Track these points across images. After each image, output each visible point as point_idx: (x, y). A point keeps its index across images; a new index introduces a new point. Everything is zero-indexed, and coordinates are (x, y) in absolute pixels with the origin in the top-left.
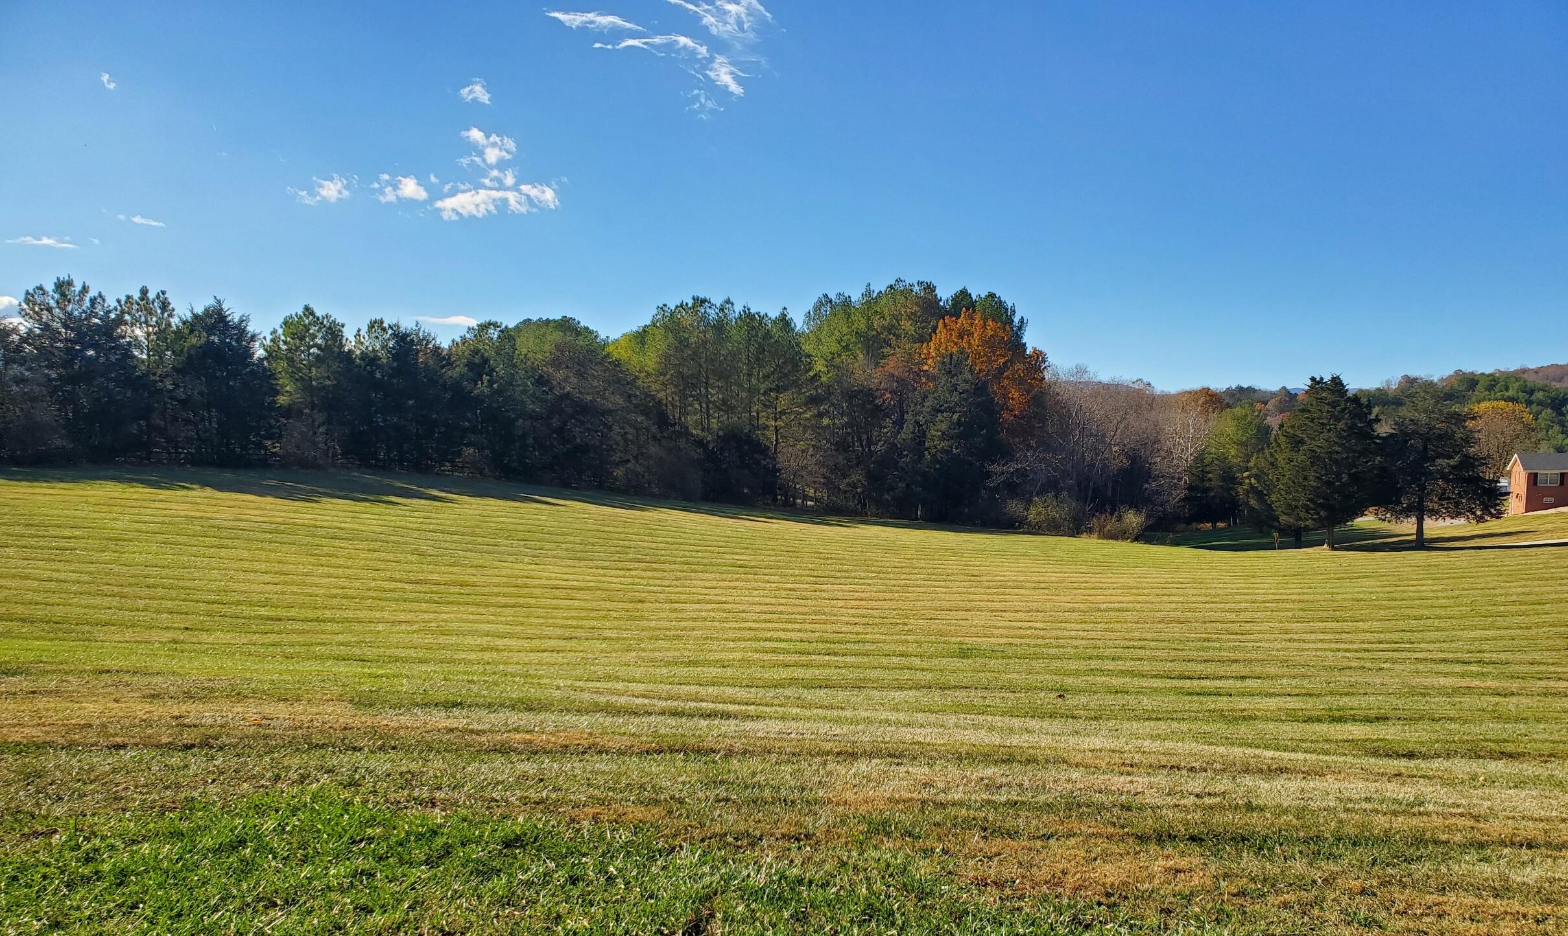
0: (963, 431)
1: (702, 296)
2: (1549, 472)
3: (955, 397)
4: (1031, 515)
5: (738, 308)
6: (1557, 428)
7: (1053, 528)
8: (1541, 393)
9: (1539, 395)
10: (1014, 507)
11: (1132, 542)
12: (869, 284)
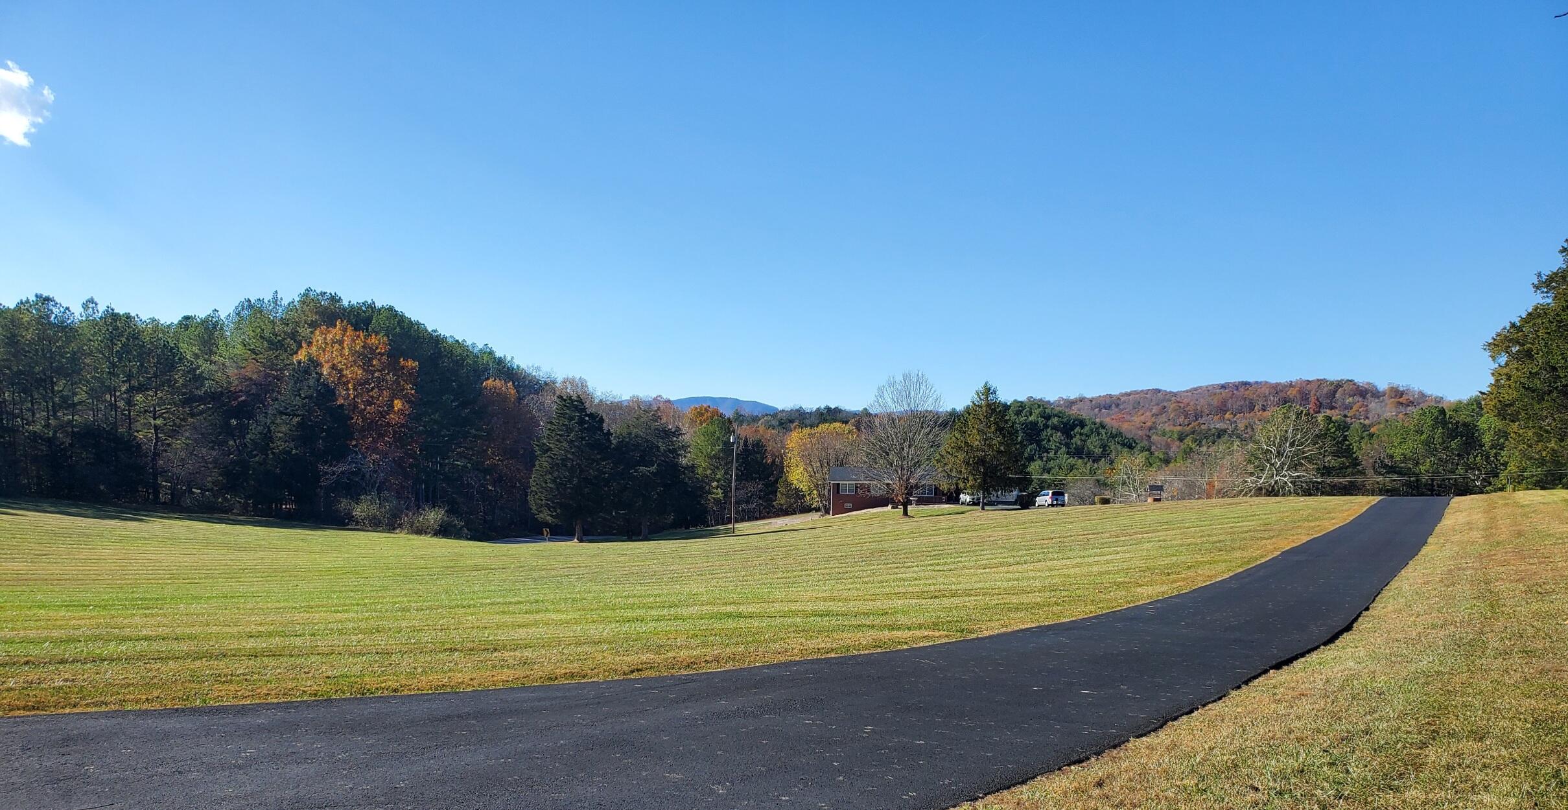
0: (305, 433)
1: (45, 294)
2: (848, 483)
3: (297, 401)
4: (358, 511)
5: (101, 308)
6: (1064, 449)
7: (375, 524)
8: (1056, 419)
9: (1055, 420)
10: (344, 504)
11: (431, 537)
12: (276, 292)
